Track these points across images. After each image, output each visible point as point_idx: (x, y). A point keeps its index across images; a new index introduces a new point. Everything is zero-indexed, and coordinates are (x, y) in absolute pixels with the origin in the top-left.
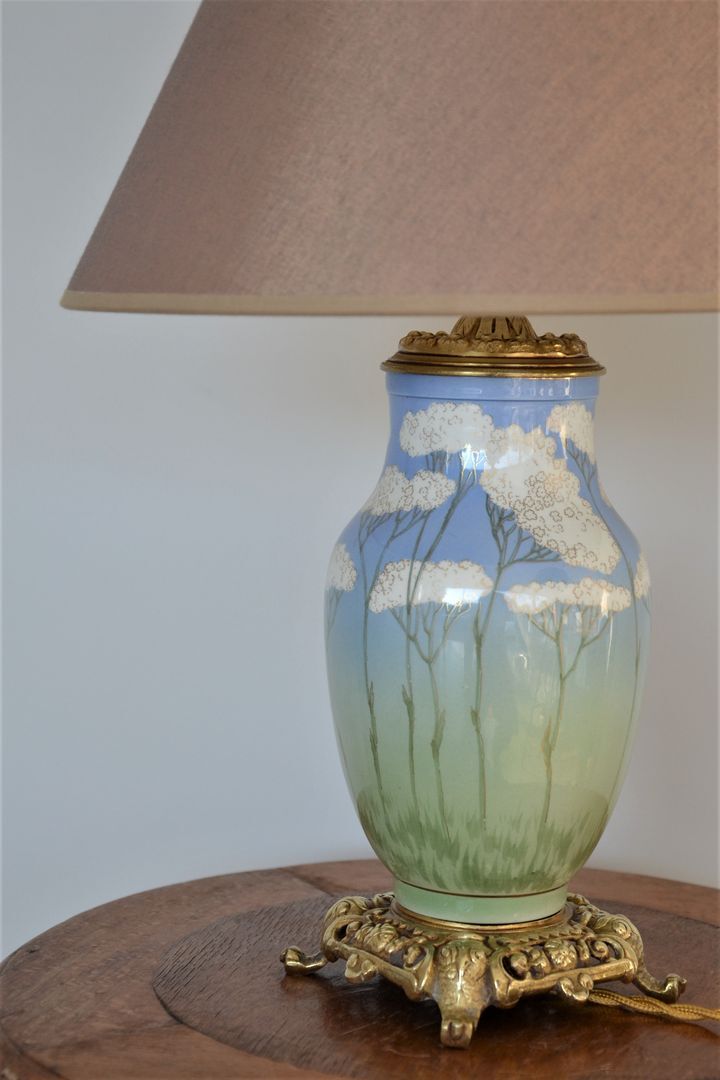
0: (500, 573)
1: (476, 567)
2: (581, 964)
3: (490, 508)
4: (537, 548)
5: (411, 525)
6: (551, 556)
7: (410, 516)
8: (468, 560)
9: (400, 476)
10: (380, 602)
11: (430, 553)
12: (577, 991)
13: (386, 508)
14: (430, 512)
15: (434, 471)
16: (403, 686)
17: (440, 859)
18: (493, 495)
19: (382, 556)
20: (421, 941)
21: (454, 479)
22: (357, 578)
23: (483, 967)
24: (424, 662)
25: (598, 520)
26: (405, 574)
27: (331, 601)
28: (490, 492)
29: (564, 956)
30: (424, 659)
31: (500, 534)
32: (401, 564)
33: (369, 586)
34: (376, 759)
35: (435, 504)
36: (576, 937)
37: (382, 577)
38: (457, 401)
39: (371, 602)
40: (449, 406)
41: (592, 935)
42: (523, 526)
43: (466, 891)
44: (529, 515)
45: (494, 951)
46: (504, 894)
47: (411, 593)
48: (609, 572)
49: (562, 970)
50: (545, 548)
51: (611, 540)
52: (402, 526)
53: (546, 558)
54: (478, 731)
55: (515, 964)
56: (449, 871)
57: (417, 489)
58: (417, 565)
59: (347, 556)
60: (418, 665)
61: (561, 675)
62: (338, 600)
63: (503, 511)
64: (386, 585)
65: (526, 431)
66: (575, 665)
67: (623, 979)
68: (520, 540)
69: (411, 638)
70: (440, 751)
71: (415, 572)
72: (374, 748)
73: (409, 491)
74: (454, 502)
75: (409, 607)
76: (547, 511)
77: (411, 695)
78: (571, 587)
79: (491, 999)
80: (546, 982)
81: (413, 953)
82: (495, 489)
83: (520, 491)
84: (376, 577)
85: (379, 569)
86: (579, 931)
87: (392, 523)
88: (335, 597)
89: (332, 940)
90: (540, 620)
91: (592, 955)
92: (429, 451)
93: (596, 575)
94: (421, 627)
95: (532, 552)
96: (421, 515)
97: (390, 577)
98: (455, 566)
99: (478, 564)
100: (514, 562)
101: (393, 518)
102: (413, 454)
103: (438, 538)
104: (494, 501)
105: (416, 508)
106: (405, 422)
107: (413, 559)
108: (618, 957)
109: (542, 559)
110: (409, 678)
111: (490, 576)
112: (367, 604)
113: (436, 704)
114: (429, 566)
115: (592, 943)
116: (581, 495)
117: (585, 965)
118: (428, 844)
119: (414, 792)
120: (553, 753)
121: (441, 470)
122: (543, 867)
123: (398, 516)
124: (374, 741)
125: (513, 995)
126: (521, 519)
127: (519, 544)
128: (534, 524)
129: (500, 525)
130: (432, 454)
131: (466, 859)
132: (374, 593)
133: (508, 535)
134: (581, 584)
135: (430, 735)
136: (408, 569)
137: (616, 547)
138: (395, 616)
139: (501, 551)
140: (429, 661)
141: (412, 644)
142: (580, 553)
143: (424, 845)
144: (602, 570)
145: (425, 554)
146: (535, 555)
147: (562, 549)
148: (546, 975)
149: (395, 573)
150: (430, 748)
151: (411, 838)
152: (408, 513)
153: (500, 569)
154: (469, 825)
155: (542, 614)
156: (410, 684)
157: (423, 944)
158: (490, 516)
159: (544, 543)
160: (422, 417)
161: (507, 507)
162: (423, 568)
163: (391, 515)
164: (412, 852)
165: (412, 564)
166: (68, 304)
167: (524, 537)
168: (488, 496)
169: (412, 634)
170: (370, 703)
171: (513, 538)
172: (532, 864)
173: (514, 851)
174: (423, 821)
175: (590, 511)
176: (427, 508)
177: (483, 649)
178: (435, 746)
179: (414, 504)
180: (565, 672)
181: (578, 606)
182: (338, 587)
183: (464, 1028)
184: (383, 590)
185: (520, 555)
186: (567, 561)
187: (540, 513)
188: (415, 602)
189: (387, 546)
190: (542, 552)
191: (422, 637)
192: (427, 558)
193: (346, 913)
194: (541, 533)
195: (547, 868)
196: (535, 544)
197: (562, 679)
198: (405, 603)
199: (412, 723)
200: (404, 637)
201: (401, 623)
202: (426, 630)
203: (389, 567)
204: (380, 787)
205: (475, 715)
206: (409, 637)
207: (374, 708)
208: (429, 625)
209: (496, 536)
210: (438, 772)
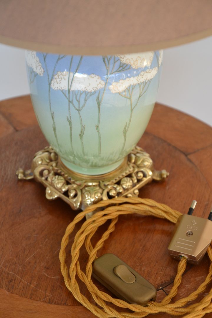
0: (107, 79)
1: (97, 77)
2: (134, 185)
4: (122, 65)
6: (127, 67)
8: (94, 74)
10: (55, 86)
11: (77, 69)
16: (67, 117)
19: (55, 67)
20: (75, 186)
22: (44, 72)
23: (100, 198)
26: (67, 77)
29: (128, 185)
30: (76, 109)
32: (64, 72)
33: (50, 78)
34: (55, 134)
36: (131, 172)
37: (56, 76)
39: (51, 85)
41: (136, 170)
45: (103, 190)
47: (70, 85)
48: (150, 65)
49: (127, 191)
50: (125, 64)
54: (98, 131)
55: (111, 194)
58: (72, 74)
59: (38, 59)
60: (74, 112)
61: (131, 109)
62: (35, 75)
64: (58, 80)
66: (137, 104)
68: (115, 62)
69: (71, 102)
70: (83, 137)
71: (71, 78)
72: (54, 131)
75: (69, 91)
77: (71, 120)
78: (136, 78)
81: (73, 193)
84: (53, 76)
85: (54, 73)
89: (38, 175)
90: (124, 94)
91: (137, 180)
93: (145, 69)
94: (74, 99)
97: (60, 78)
98: (88, 77)
99: (98, 76)
103: (80, 62)
108: (145, 176)
109: (124, 69)
110: (70, 114)
113: (82, 124)
114: (77, 75)
115: (137, 174)
119: (72, 147)
120: (127, 133)
124: (54, 129)
131: (92, 163)
132: (52, 82)
133: (109, 60)
134: (140, 75)
135: (79, 132)
138: (64, 94)
139: (107, 68)
140: (79, 110)
141: (71, 104)
146: (121, 68)
147: (132, 63)
148: (122, 194)
149: (62, 76)
150: (79, 136)
154: (94, 156)
155: (124, 91)
156: (70, 117)
157: (76, 188)
159: (124, 62)
162: (74, 76)
165: (69, 74)
167: (116, 60)
169: (71, 100)
170: (52, 117)
171: (112, 61)
178: (81, 136)
180: (133, 108)
181: (138, 84)
182: (35, 70)
185: (115, 69)
188: (72, 89)
189: (57, 62)
190: (124, 66)
191: (75, 103)
192: (76, 71)
196: (121, 63)
197: (132, 110)
198: (67, 89)
199: (71, 128)
200: (67, 101)
201: (66, 96)
202: (77, 100)
203: (59, 73)
204: (57, 142)
205: (97, 127)
206: (69, 101)
207: (55, 119)
208: (78, 98)
209: (104, 61)
210: (82, 143)
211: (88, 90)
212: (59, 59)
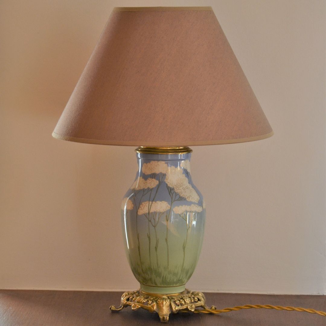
0: (172, 204)
2: (191, 303)
3: (168, 187)
5: (147, 192)
6: (184, 199)
8: (164, 201)
9: (143, 180)
10: (141, 212)
11: (154, 199)
12: (191, 309)
13: (140, 188)
14: (152, 189)
15: (152, 178)
16: (148, 234)
17: (156, 277)
18: (168, 184)
19: (140, 200)
20: (152, 299)
21: (158, 180)
22: (134, 206)
23: (169, 303)
25: (193, 189)
26: (147, 205)
28: (167, 183)
29: (188, 301)
30: (153, 226)
32: (146, 202)
33: (137, 208)
34: (139, 253)
35: (153, 187)
36: (190, 297)
37: (141, 206)
38: (158, 160)
40: (156, 162)
41: (193, 296)
42: (176, 192)
43: (162, 286)
45: (171, 300)
47: (149, 209)
49: (187, 304)
51: (197, 194)
52: (145, 193)
53: (183, 199)
54: (167, 244)
55: (177, 302)
56: (159, 280)
57: (148, 183)
58: (151, 202)
59: (130, 201)
60: (152, 228)
61: (187, 229)
63: (171, 188)
64: (142, 208)
67: (202, 306)
69: (150, 221)
70: (158, 249)
71: (150, 204)
72: (139, 250)
73: (146, 184)
74: (158, 186)
76: (182, 188)
77: (150, 236)
78: (189, 206)
79: (171, 311)
80: (185, 307)
81: (150, 302)
82: (169, 183)
83: (175, 183)
84: (139, 206)
85: (140, 203)
86: (190, 295)
87: (142, 192)
89: (126, 301)
90: (182, 215)
91: (194, 301)
92: (151, 173)
93: (194, 203)
95: (179, 198)
96: (150, 190)
97: (143, 206)
98: (160, 202)
99: (166, 202)
100: (175, 201)
102: (146, 174)
103: (155, 195)
104: (169, 186)
105: (148, 188)
106: (144, 166)
107: (149, 201)
108: (200, 301)
109: (181, 200)
110: (149, 231)
111: (169, 204)
112: (137, 213)
113: (156, 237)
114: (154, 202)
115: (194, 298)
116: (189, 183)
117: (193, 303)
118: (153, 274)
119: (150, 260)
120: (185, 249)
121: (154, 178)
122: (182, 279)
123: (144, 190)
124: (139, 248)
125: (177, 310)
126: (176, 190)
127: (175, 197)
128: (179, 191)
129: (170, 192)
131: (163, 277)
132: (139, 210)
134: (191, 206)
135: (155, 246)
136: (148, 203)
137: (198, 196)
138: (145, 216)
139: (172, 198)
140: (154, 227)
141: (150, 222)
142: (191, 198)
144: (196, 202)
145: (153, 199)
146: (180, 199)
147: (186, 197)
148: (184, 305)
149: (145, 205)
150: (154, 249)
151: (149, 273)
152: (146, 189)
153: (172, 202)
154: (164, 268)
156: (149, 233)
158: (168, 189)
159: (182, 196)
160: (148, 164)
161: (172, 187)
162: (152, 203)
163: (141, 190)
164: (149, 276)
167: (177, 194)
168: (167, 184)
169: (150, 220)
170: (138, 238)
171: (174, 195)
172: (179, 278)
173: (175, 274)
174: (152, 267)
175: (191, 187)
176: (151, 188)
178: (156, 248)
179: (148, 187)
183: (167, 318)
184: (142, 209)
185: (176, 199)
186: (188, 200)
187: (180, 188)
188: (151, 212)
189: (142, 198)
192: (153, 201)
194: (181, 193)
196: (180, 196)
198: (148, 212)
199: (150, 243)
201: (147, 217)
202: (153, 219)
203: (143, 203)
205: (166, 240)
206: (149, 221)
207: (140, 239)
208: (154, 217)
209: (170, 195)
210: (157, 255)
211: (161, 211)
212: (143, 195)
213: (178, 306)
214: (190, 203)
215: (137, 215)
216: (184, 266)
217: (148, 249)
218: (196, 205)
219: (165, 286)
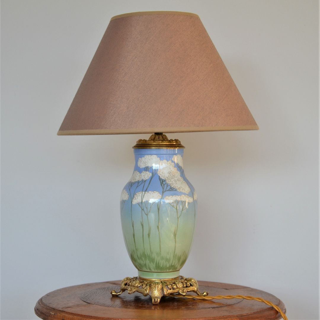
0: (163, 194)
1: (157, 192)
2: (184, 287)
3: (160, 179)
5: (142, 184)
6: (174, 190)
7: (141, 182)
8: (155, 191)
9: (138, 173)
10: (135, 202)
12: (183, 292)
13: (135, 180)
15: (146, 171)
16: (141, 221)
17: (150, 263)
18: (160, 176)
19: (135, 191)
20: (146, 283)
21: (151, 173)
22: (129, 197)
23: (161, 287)
24: (146, 215)
25: (185, 182)
26: (141, 195)
27: (122, 203)
28: (160, 175)
29: (180, 285)
30: (146, 214)
31: (162, 185)
32: (139, 192)
33: (132, 198)
34: (134, 240)
35: (147, 179)
36: (182, 282)
37: (135, 196)
38: (151, 154)
40: (150, 156)
42: (168, 183)
43: (156, 271)
44: (169, 180)
45: (163, 284)
46: (165, 271)
47: (142, 199)
48: (188, 193)
49: (179, 288)
51: (188, 186)
52: (139, 184)
54: (158, 231)
55: (169, 287)
56: (152, 266)
57: (142, 175)
58: (144, 192)
59: (126, 192)
60: (144, 216)
62: (124, 203)
63: (163, 180)
64: (136, 198)
65: (168, 161)
66: (181, 215)
67: (194, 291)
68: (167, 186)
69: (143, 210)
70: (150, 236)
71: (143, 194)
72: (134, 237)
73: (140, 176)
74: (151, 178)
76: (173, 180)
77: (143, 223)
78: (179, 196)
79: (163, 294)
80: (176, 291)
81: (144, 286)
82: (161, 175)
83: (167, 175)
84: (134, 196)
85: (134, 194)
87: (137, 184)
88: (123, 202)
89: (124, 286)
90: (173, 204)
91: (186, 286)
92: (145, 166)
93: (185, 194)
94: (145, 207)
95: (170, 189)
96: (144, 181)
98: (152, 192)
100: (166, 191)
101: (137, 182)
102: (141, 167)
103: (148, 186)
104: (161, 177)
105: (142, 180)
106: (139, 160)
107: (143, 191)
108: (192, 286)
109: (172, 190)
110: (142, 219)
111: (161, 195)
112: (132, 203)
113: (149, 225)
114: (146, 193)
115: (186, 283)
116: (181, 176)
118: (147, 260)
119: (144, 247)
120: (176, 236)
121: (148, 171)
122: (174, 264)
123: (138, 182)
124: (134, 235)
125: (168, 294)
126: (167, 181)
127: (167, 187)
128: (170, 182)
129: (162, 183)
130: (146, 167)
131: (156, 262)
132: (133, 200)
133: (164, 185)
134: (182, 196)
135: (147, 232)
136: (141, 193)
137: (189, 188)
138: (139, 205)
139: (163, 188)
140: (147, 215)
141: (143, 211)
142: (181, 189)
143: (146, 260)
144: (186, 193)
145: (145, 190)
147: (177, 188)
148: (176, 289)
149: (138, 195)
150: (147, 235)
151: (143, 259)
152: (140, 181)
153: (163, 192)
154: (157, 254)
157: (147, 283)
158: (160, 181)
159: (173, 187)
160: (143, 159)
161: (164, 179)
162: (145, 193)
164: (143, 262)
166: (59, 134)
168: (159, 176)
169: (143, 208)
171: (166, 186)
172: (172, 263)
173: (168, 260)
174: (146, 254)
175: (183, 180)
176: (145, 180)
177: (159, 211)
178: (149, 235)
179: (142, 179)
180: (178, 217)
181: (181, 201)
182: (124, 200)
183: (158, 300)
185: (167, 189)
186: (178, 191)
187: (171, 180)
188: (144, 201)
189: (136, 189)
190: (172, 189)
191: (145, 209)
192: (146, 191)
193: (126, 280)
194: (172, 184)
195: (175, 265)
196: (171, 187)
197: (178, 218)
198: (141, 202)
199: (143, 230)
200: (141, 209)
201: (140, 206)
203: (137, 193)
204: (136, 246)
205: (158, 227)
207: (134, 227)
208: (147, 206)
210: (150, 241)
213: (170, 289)
214: (180, 194)
215: (132, 205)
216: (176, 252)
217: (142, 236)
218: (187, 196)
219: (159, 271)
